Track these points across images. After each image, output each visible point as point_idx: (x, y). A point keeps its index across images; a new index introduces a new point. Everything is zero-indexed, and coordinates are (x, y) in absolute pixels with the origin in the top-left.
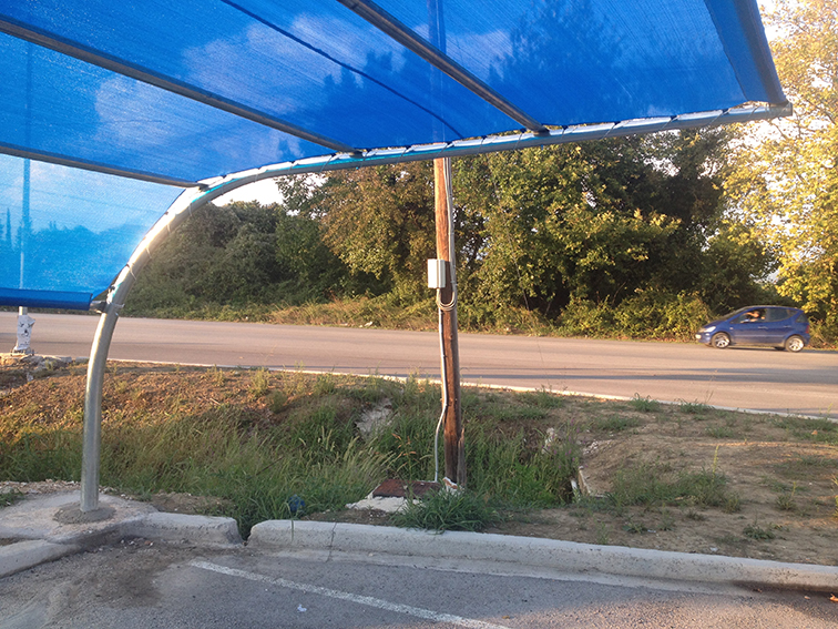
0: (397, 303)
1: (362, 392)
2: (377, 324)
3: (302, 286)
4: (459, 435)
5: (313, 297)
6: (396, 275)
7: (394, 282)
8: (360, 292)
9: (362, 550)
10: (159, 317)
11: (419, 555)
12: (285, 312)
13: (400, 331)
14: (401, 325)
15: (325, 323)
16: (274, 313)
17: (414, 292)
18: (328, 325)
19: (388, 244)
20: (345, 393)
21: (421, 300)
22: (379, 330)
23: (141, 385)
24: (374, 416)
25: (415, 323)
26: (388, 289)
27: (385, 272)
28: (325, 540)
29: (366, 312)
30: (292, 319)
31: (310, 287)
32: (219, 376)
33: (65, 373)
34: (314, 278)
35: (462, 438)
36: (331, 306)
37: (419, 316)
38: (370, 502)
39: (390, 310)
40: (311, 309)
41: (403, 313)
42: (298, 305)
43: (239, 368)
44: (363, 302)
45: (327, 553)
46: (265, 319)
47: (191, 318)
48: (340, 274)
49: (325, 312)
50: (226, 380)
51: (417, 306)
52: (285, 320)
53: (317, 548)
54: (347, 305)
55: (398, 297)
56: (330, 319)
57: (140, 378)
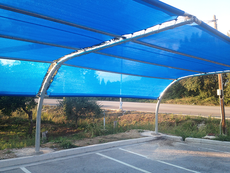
0: (201, 98)
1: (197, 119)
2: (196, 104)
3: (173, 94)
4: (225, 125)
5: (177, 97)
6: (200, 91)
7: (200, 93)
8: (190, 95)
9: (207, 144)
10: (140, 102)
11: (218, 145)
12: (170, 101)
13: (203, 106)
14: (202, 104)
15: (181, 104)
16: (167, 101)
17: (206, 95)
18: (182, 104)
19: (198, 83)
20: (193, 120)
21: (208, 97)
22: (196, 105)
23: (146, 116)
24: (201, 125)
25: (207, 104)
26: (198, 94)
27: (197, 90)
28: (199, 141)
29: (193, 101)
30: (172, 103)
31: (176, 94)
32: (162, 115)
33: (131, 113)
34: (177, 92)
35: (226, 126)
36: (182, 99)
37: (208, 102)
38: (207, 137)
39: (199, 100)
40: (177, 100)
41: (203, 101)
42: (173, 99)
43: (166, 114)
44: (191, 98)
45: (200, 144)
46: (165, 103)
47: (147, 102)
48: (184, 91)
49: (181, 101)
50: (164, 116)
51: (207, 99)
52: (170, 103)
53: (198, 143)
54: (187, 99)
55: (201, 96)
56: (182, 103)
57: (146, 115)
